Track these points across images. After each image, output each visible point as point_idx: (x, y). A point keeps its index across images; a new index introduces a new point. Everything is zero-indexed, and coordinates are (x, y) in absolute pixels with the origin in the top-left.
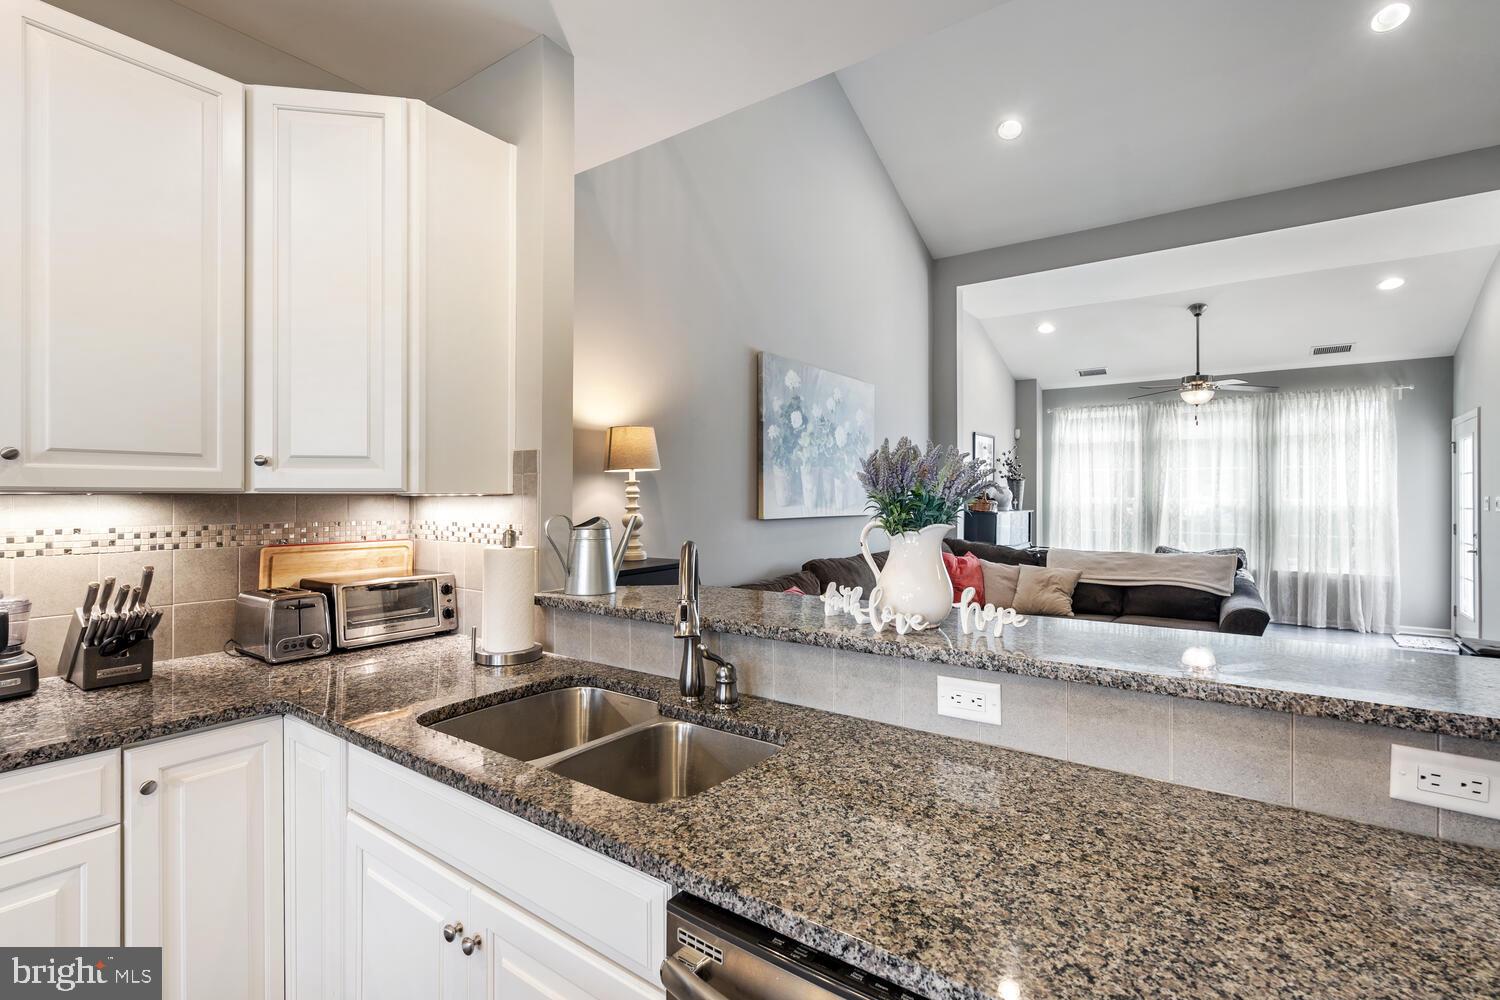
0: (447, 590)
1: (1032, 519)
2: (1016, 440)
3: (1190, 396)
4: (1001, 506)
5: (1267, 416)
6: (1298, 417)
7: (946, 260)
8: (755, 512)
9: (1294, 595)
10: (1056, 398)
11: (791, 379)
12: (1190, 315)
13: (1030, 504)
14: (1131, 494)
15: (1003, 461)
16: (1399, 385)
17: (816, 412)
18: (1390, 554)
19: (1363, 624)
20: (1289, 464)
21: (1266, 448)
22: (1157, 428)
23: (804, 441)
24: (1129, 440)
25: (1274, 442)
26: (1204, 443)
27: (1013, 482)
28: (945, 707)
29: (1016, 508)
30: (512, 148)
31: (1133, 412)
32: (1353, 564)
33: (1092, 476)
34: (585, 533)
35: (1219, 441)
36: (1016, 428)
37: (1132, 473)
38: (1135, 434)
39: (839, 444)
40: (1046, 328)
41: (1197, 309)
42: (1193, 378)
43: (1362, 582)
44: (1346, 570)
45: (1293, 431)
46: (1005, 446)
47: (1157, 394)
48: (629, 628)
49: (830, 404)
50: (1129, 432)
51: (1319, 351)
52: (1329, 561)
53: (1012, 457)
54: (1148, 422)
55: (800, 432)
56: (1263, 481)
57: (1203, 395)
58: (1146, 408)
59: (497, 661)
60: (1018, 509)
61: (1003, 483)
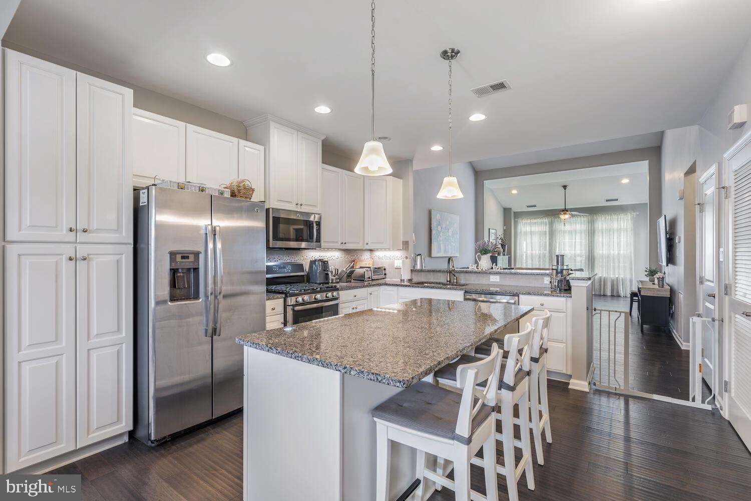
0: (385, 269)
1: (510, 259)
2: (504, 230)
3: (563, 217)
4: (499, 254)
5: (592, 223)
6: (602, 223)
7: (480, 171)
8: (430, 255)
9: (600, 285)
10: (518, 215)
11: (438, 216)
12: (562, 188)
13: (509, 253)
14: (545, 250)
15: (499, 238)
16: (634, 212)
17: (444, 226)
18: (631, 269)
19: (622, 293)
20: (599, 239)
21: (591, 234)
22: (554, 226)
23: (441, 234)
24: (544, 230)
25: (594, 232)
26: (570, 232)
27: (503, 246)
28: (491, 280)
29: (504, 255)
30: (402, 180)
31: (546, 220)
32: (619, 274)
33: (532, 244)
34: (419, 257)
35: (576, 231)
36: (504, 226)
37: (546, 242)
38: (547, 229)
39: (450, 234)
40: (514, 192)
41: (565, 187)
42: (563, 211)
43: (622, 280)
44: (617, 276)
45: (600, 228)
46: (500, 233)
47: (553, 214)
48: (432, 274)
49: (448, 223)
50: (545, 227)
51: (607, 201)
52: (612, 273)
53: (502, 237)
54: (551, 225)
55: (440, 231)
56: (590, 245)
57: (567, 216)
58: (550, 219)
59: (405, 280)
60: (505, 255)
61: (500, 246)
